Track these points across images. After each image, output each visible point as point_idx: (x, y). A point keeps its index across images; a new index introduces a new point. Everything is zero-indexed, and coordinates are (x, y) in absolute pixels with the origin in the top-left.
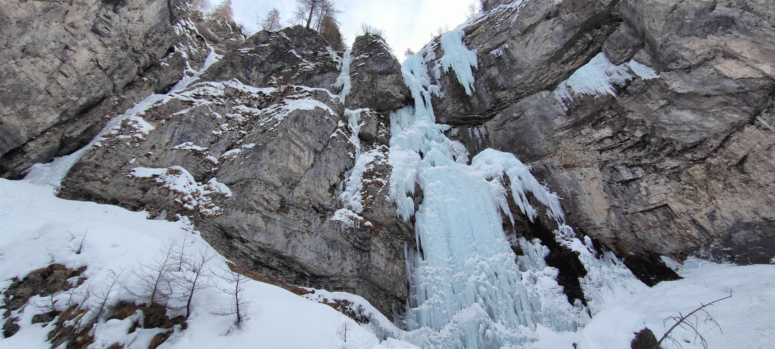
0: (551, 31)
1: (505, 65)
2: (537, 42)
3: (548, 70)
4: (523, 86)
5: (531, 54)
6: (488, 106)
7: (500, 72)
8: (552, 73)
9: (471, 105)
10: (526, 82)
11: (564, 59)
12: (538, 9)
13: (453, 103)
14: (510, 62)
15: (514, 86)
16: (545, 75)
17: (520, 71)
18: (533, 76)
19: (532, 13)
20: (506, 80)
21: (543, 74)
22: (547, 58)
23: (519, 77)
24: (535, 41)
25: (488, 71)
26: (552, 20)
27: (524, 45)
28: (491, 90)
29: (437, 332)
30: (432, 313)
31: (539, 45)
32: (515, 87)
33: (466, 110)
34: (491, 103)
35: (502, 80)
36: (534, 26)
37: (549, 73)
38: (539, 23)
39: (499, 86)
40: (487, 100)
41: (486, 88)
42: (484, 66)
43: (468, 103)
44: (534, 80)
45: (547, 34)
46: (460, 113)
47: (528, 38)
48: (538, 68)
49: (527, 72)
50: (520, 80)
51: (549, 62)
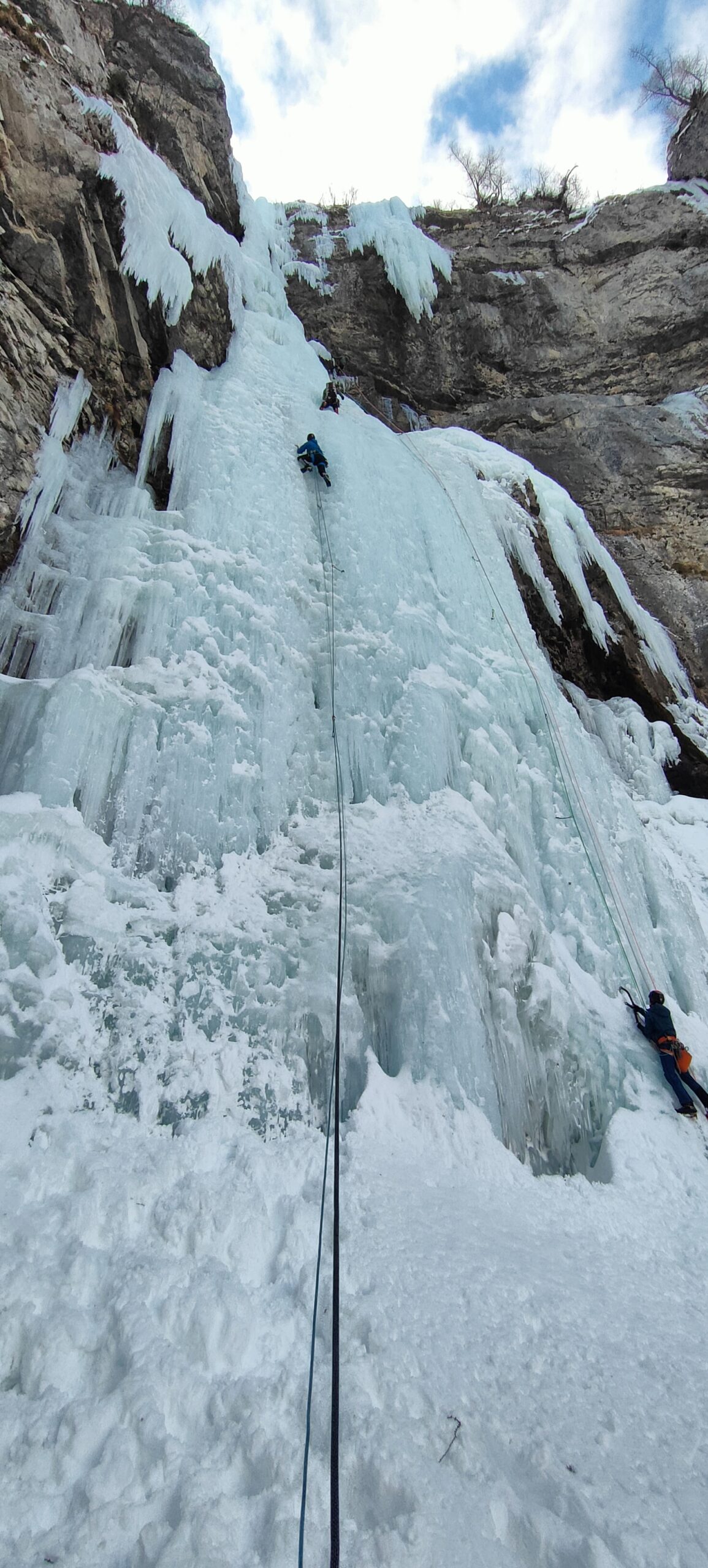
0: (676, 274)
1: (524, 309)
2: (633, 285)
3: (634, 367)
4: (555, 380)
5: (606, 307)
6: (446, 386)
7: (506, 321)
8: (643, 378)
9: (402, 354)
10: (567, 374)
11: (684, 355)
12: (654, 217)
13: (355, 320)
14: (538, 308)
15: (535, 369)
16: (622, 377)
17: (561, 339)
18: (592, 366)
19: (633, 221)
20: (516, 345)
21: (618, 372)
22: (649, 331)
23: (553, 353)
24: (626, 282)
25: (472, 308)
26: (687, 252)
27: (592, 287)
28: (463, 354)
29: (146, 887)
30: (142, 746)
31: (635, 295)
32: (535, 374)
33: (385, 359)
34: (457, 383)
35: (505, 341)
36: (632, 249)
37: (634, 374)
38: (647, 246)
39: (492, 352)
40: (449, 369)
41: (453, 343)
42: (463, 294)
43: (397, 345)
44: (589, 378)
45: (665, 275)
46: (365, 359)
47: (604, 276)
48: (613, 348)
49: (581, 349)
50: (554, 360)
51: (646, 345)
